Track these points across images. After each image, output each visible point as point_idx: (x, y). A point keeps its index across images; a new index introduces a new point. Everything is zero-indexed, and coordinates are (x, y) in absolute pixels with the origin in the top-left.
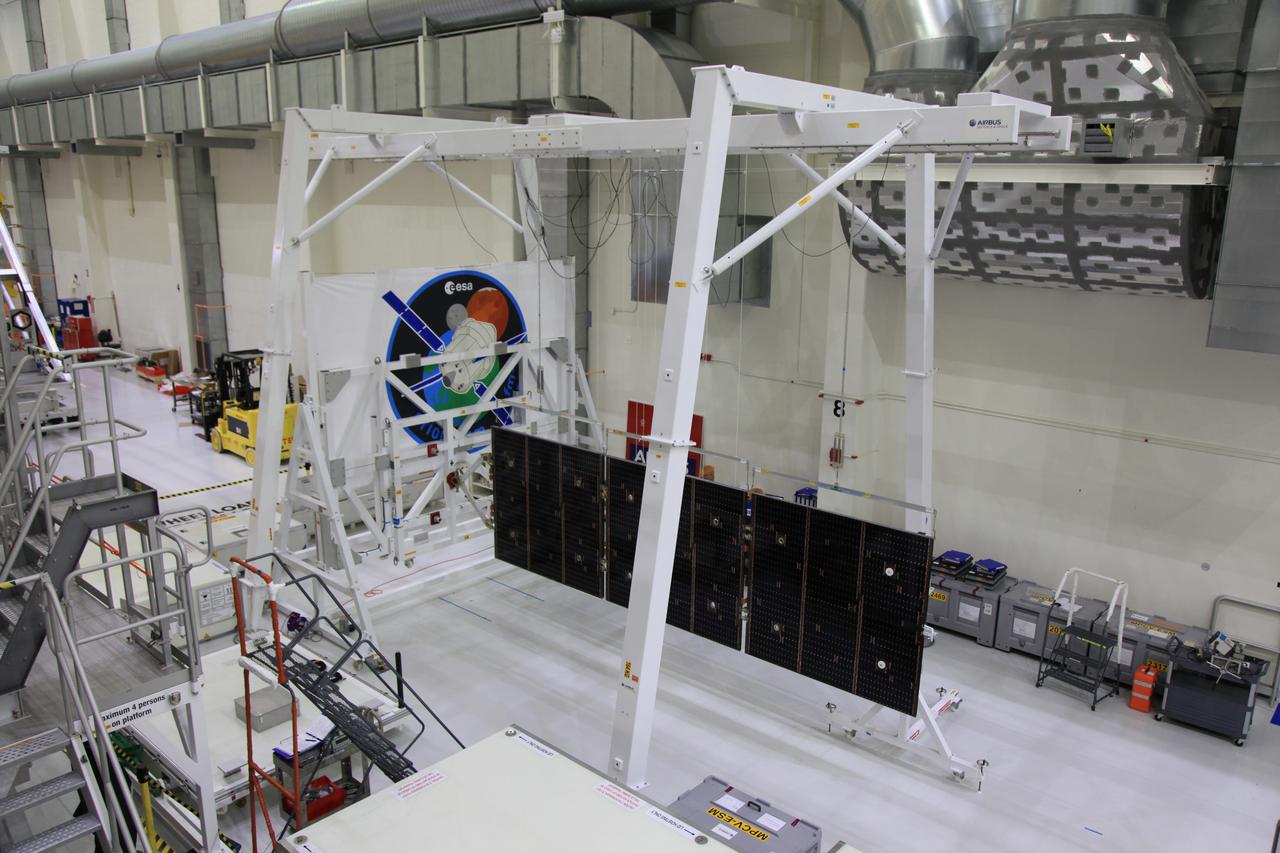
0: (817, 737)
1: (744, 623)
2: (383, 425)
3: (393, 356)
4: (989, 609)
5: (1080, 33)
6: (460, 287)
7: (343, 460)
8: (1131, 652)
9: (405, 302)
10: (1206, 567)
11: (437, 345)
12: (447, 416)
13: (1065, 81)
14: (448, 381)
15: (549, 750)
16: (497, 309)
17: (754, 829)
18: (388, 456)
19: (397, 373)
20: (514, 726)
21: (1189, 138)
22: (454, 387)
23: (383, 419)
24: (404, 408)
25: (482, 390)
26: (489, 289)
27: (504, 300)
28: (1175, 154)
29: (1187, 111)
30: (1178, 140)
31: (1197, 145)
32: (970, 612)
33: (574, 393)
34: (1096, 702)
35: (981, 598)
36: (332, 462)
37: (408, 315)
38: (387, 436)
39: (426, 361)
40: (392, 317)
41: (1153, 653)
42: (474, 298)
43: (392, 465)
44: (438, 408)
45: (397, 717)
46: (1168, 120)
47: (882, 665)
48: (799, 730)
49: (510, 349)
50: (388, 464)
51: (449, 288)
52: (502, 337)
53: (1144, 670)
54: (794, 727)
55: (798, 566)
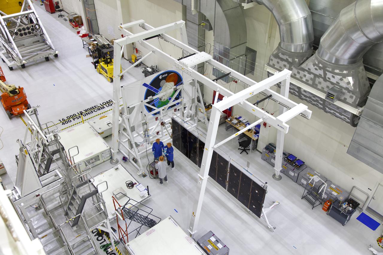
0: (242, 210)
1: (227, 185)
2: (144, 116)
3: (146, 98)
4: (296, 175)
5: (331, 68)
6: (163, 76)
7: (134, 126)
8: (327, 196)
9: (149, 84)
10: (353, 179)
11: (157, 92)
12: (160, 109)
13: (327, 75)
14: (161, 99)
15: (177, 225)
16: (174, 78)
17: (216, 247)
18: (145, 122)
19: (147, 103)
20: (170, 216)
21: (355, 101)
22: (162, 100)
23: (144, 114)
24: (150, 110)
25: (170, 99)
26: (172, 74)
27: (176, 74)
28: (351, 103)
29: (356, 94)
30: (353, 100)
31: (357, 103)
32: (292, 174)
33: (196, 93)
34: (314, 207)
35: (295, 172)
36: (131, 127)
37: (150, 87)
38: (145, 118)
39: (155, 97)
40: (145, 89)
41: (332, 198)
42: (167, 78)
43: (146, 124)
44: (158, 107)
45: (148, 197)
46: (351, 94)
47: (254, 207)
48: (238, 207)
49: (178, 87)
50: (145, 123)
51: (160, 78)
52: (176, 84)
53: (327, 202)
54: (237, 206)
55: (239, 181)
